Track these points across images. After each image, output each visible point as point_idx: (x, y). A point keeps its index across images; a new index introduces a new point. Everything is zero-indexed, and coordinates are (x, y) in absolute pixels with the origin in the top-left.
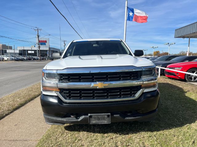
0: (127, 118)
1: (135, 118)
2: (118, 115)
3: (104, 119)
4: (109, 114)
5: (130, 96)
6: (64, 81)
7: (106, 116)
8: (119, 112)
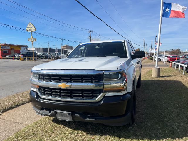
0: (88, 119)
1: (95, 120)
2: (79, 115)
3: (66, 116)
4: (70, 112)
5: (92, 98)
6: (41, 80)
7: (67, 114)
8: (81, 113)
